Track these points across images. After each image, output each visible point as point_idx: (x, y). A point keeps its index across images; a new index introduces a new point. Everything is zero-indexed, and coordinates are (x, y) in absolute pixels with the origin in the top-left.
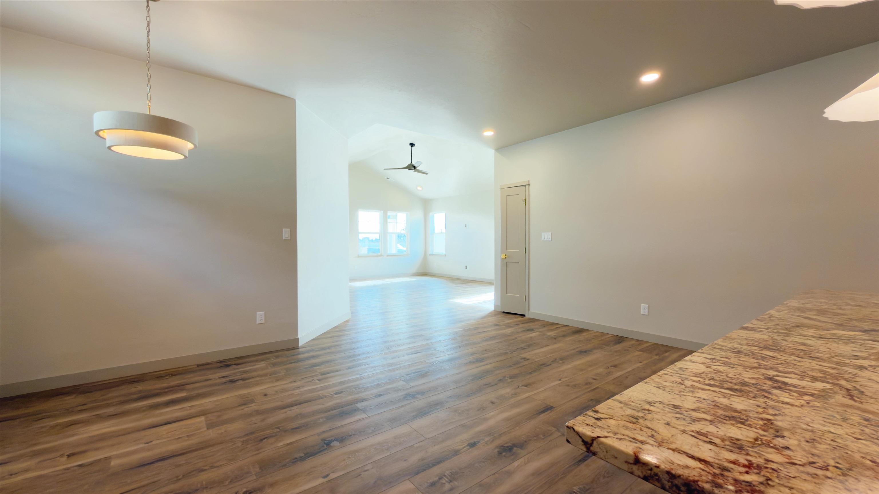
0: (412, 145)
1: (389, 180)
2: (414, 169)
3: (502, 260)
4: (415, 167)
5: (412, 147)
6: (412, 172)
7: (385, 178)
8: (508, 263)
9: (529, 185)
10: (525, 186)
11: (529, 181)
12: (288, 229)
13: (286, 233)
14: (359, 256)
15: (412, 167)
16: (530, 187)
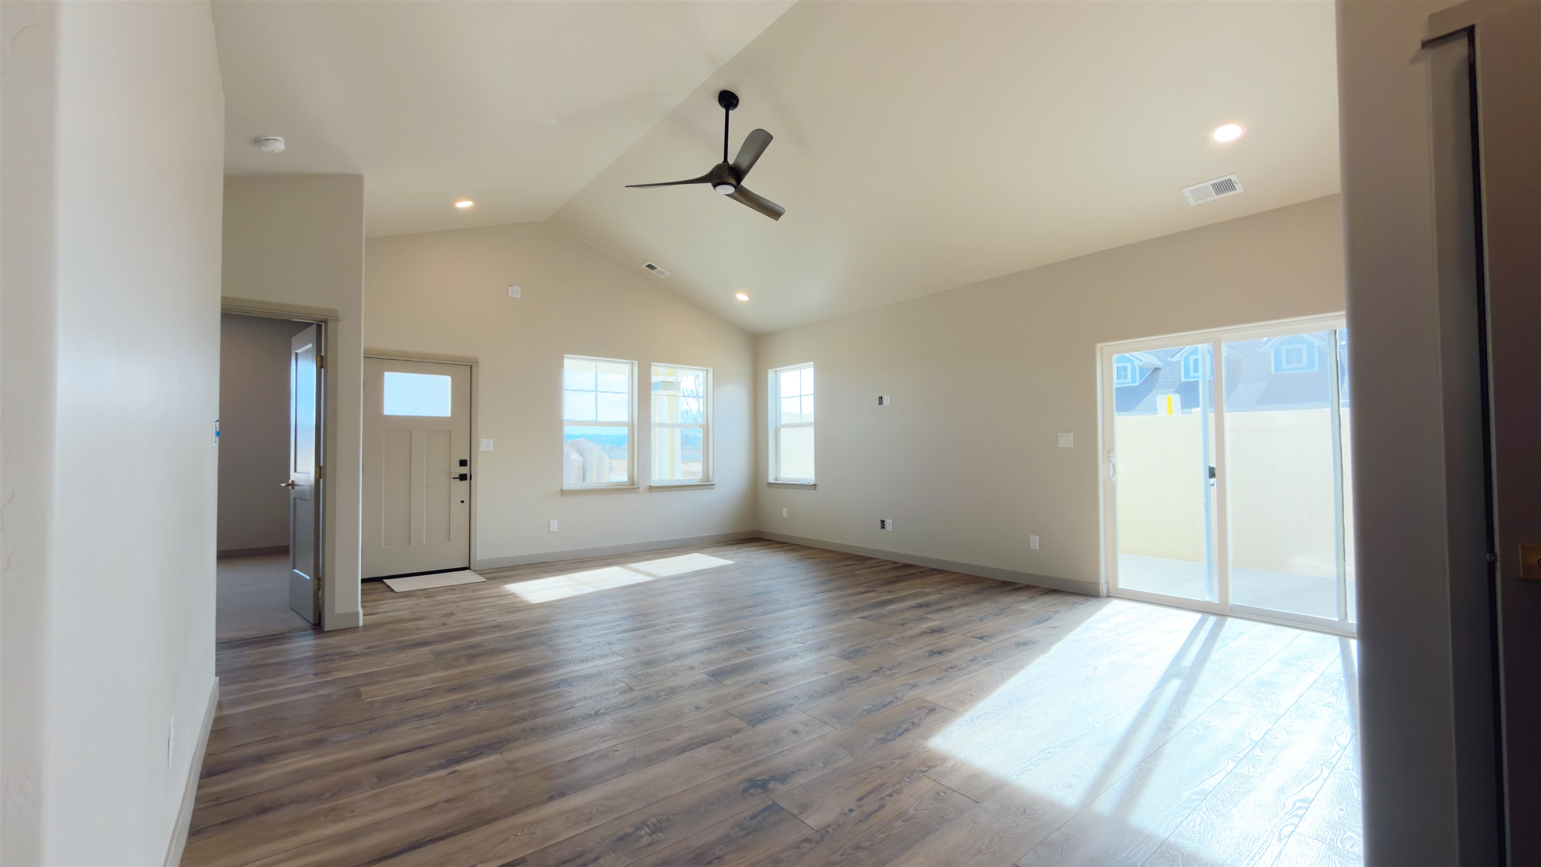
0: (728, 100)
1: (653, 272)
5: (727, 105)
7: (644, 266)
14: (563, 492)
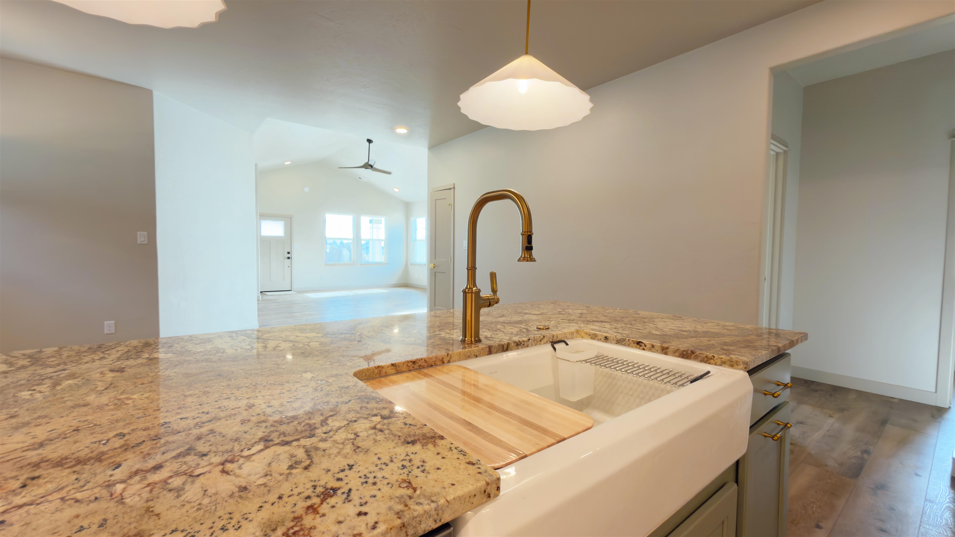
0: (369, 141)
1: (361, 180)
2: (371, 168)
3: (431, 269)
4: (372, 166)
5: (369, 143)
6: (369, 171)
7: (357, 177)
8: (436, 273)
9: (454, 188)
10: (450, 189)
11: (454, 184)
12: (145, 232)
13: (142, 237)
14: (326, 265)
15: (368, 166)
16: (455, 190)
